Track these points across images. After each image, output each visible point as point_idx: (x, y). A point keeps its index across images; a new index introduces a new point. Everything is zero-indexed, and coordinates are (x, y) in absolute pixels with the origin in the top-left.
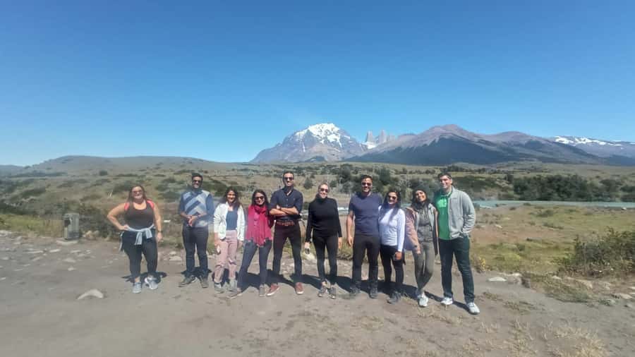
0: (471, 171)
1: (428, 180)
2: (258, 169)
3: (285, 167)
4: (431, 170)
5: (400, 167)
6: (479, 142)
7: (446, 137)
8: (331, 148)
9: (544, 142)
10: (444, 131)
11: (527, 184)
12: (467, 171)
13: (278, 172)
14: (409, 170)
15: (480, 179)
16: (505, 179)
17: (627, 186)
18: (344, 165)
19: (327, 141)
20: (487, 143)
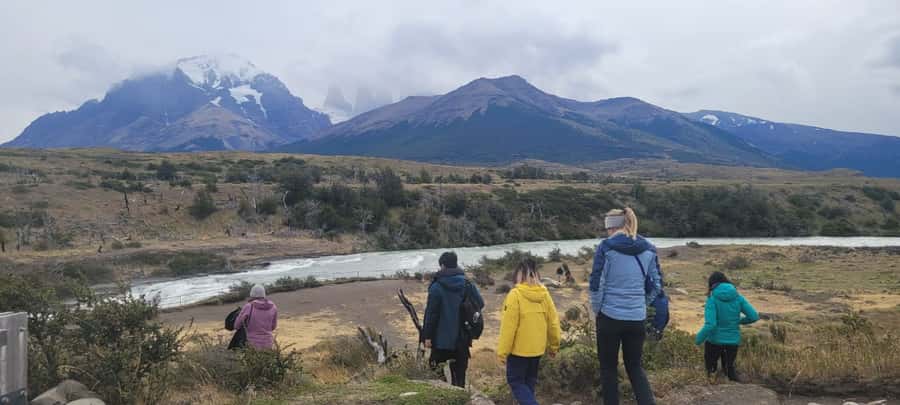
0: (560, 177)
1: (484, 197)
2: (45, 166)
3: (124, 163)
4: (482, 175)
5: (414, 168)
6: (566, 117)
7: (504, 104)
8: (238, 118)
9: (680, 122)
10: (498, 91)
11: (670, 204)
12: (552, 177)
13: (106, 176)
14: (434, 176)
15: (586, 195)
16: (631, 194)
17: (827, 208)
18: (284, 160)
19: (228, 101)
20: (581, 119)
